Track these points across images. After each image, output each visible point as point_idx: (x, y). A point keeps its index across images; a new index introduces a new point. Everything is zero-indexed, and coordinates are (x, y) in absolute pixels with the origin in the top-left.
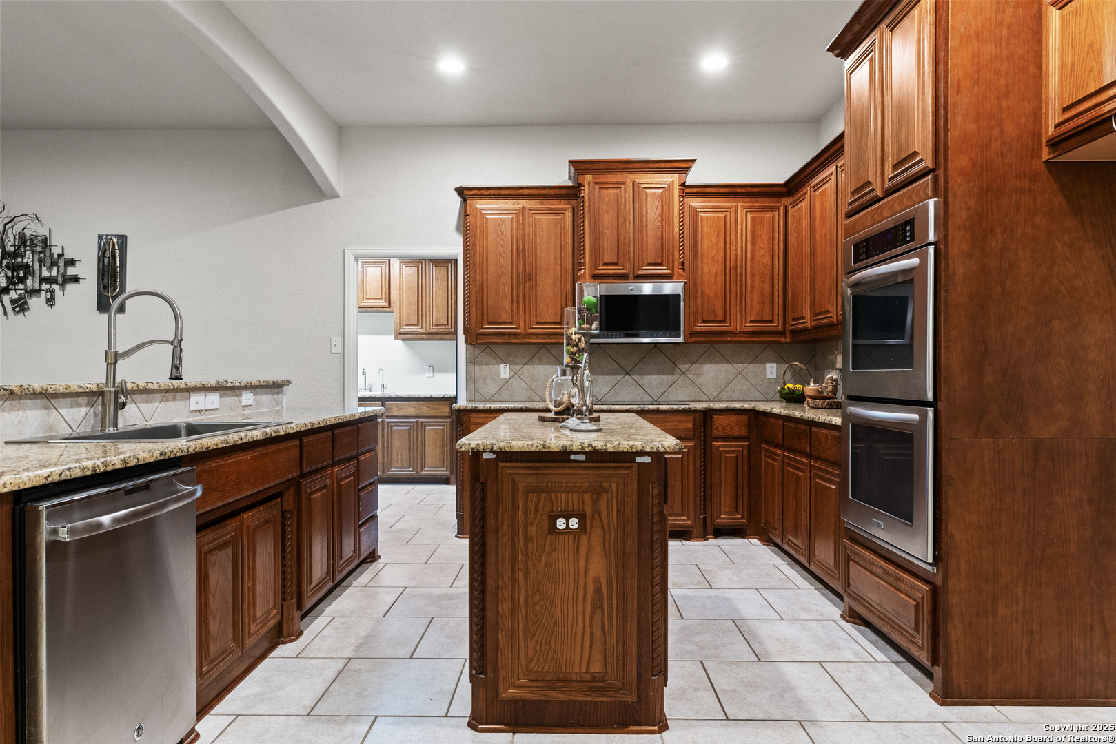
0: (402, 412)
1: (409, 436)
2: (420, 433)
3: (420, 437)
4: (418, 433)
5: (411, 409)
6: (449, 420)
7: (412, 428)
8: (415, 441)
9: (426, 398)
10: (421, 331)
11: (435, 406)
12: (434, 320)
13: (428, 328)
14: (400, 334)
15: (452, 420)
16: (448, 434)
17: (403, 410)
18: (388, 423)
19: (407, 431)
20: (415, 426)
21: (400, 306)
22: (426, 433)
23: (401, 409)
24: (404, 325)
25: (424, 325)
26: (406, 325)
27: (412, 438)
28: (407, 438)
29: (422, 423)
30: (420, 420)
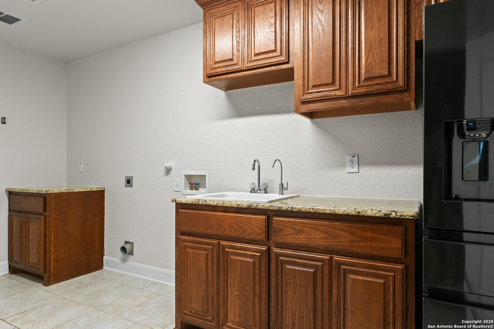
0: (301, 239)
1: (315, 285)
2: (335, 284)
3: (335, 291)
4: (330, 282)
5: (318, 235)
6: (400, 267)
7: (319, 271)
8: (326, 297)
9: (348, 215)
10: (338, 93)
11: (368, 234)
12: (363, 71)
13: (350, 86)
14: (304, 103)
15: (407, 268)
16: (398, 298)
17: (303, 236)
18: (278, 255)
19: (311, 276)
20: (326, 269)
21: (304, 56)
22: (349, 287)
23: (299, 232)
24: (311, 86)
25: (343, 82)
26: (314, 86)
27: (319, 289)
28: (311, 289)
29: (339, 264)
30: (336, 258)
